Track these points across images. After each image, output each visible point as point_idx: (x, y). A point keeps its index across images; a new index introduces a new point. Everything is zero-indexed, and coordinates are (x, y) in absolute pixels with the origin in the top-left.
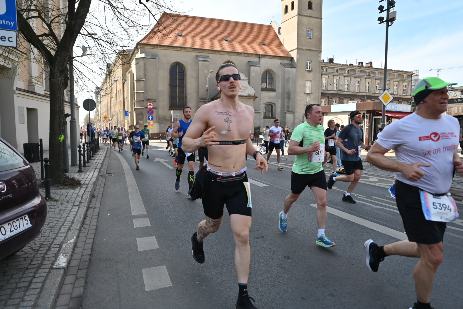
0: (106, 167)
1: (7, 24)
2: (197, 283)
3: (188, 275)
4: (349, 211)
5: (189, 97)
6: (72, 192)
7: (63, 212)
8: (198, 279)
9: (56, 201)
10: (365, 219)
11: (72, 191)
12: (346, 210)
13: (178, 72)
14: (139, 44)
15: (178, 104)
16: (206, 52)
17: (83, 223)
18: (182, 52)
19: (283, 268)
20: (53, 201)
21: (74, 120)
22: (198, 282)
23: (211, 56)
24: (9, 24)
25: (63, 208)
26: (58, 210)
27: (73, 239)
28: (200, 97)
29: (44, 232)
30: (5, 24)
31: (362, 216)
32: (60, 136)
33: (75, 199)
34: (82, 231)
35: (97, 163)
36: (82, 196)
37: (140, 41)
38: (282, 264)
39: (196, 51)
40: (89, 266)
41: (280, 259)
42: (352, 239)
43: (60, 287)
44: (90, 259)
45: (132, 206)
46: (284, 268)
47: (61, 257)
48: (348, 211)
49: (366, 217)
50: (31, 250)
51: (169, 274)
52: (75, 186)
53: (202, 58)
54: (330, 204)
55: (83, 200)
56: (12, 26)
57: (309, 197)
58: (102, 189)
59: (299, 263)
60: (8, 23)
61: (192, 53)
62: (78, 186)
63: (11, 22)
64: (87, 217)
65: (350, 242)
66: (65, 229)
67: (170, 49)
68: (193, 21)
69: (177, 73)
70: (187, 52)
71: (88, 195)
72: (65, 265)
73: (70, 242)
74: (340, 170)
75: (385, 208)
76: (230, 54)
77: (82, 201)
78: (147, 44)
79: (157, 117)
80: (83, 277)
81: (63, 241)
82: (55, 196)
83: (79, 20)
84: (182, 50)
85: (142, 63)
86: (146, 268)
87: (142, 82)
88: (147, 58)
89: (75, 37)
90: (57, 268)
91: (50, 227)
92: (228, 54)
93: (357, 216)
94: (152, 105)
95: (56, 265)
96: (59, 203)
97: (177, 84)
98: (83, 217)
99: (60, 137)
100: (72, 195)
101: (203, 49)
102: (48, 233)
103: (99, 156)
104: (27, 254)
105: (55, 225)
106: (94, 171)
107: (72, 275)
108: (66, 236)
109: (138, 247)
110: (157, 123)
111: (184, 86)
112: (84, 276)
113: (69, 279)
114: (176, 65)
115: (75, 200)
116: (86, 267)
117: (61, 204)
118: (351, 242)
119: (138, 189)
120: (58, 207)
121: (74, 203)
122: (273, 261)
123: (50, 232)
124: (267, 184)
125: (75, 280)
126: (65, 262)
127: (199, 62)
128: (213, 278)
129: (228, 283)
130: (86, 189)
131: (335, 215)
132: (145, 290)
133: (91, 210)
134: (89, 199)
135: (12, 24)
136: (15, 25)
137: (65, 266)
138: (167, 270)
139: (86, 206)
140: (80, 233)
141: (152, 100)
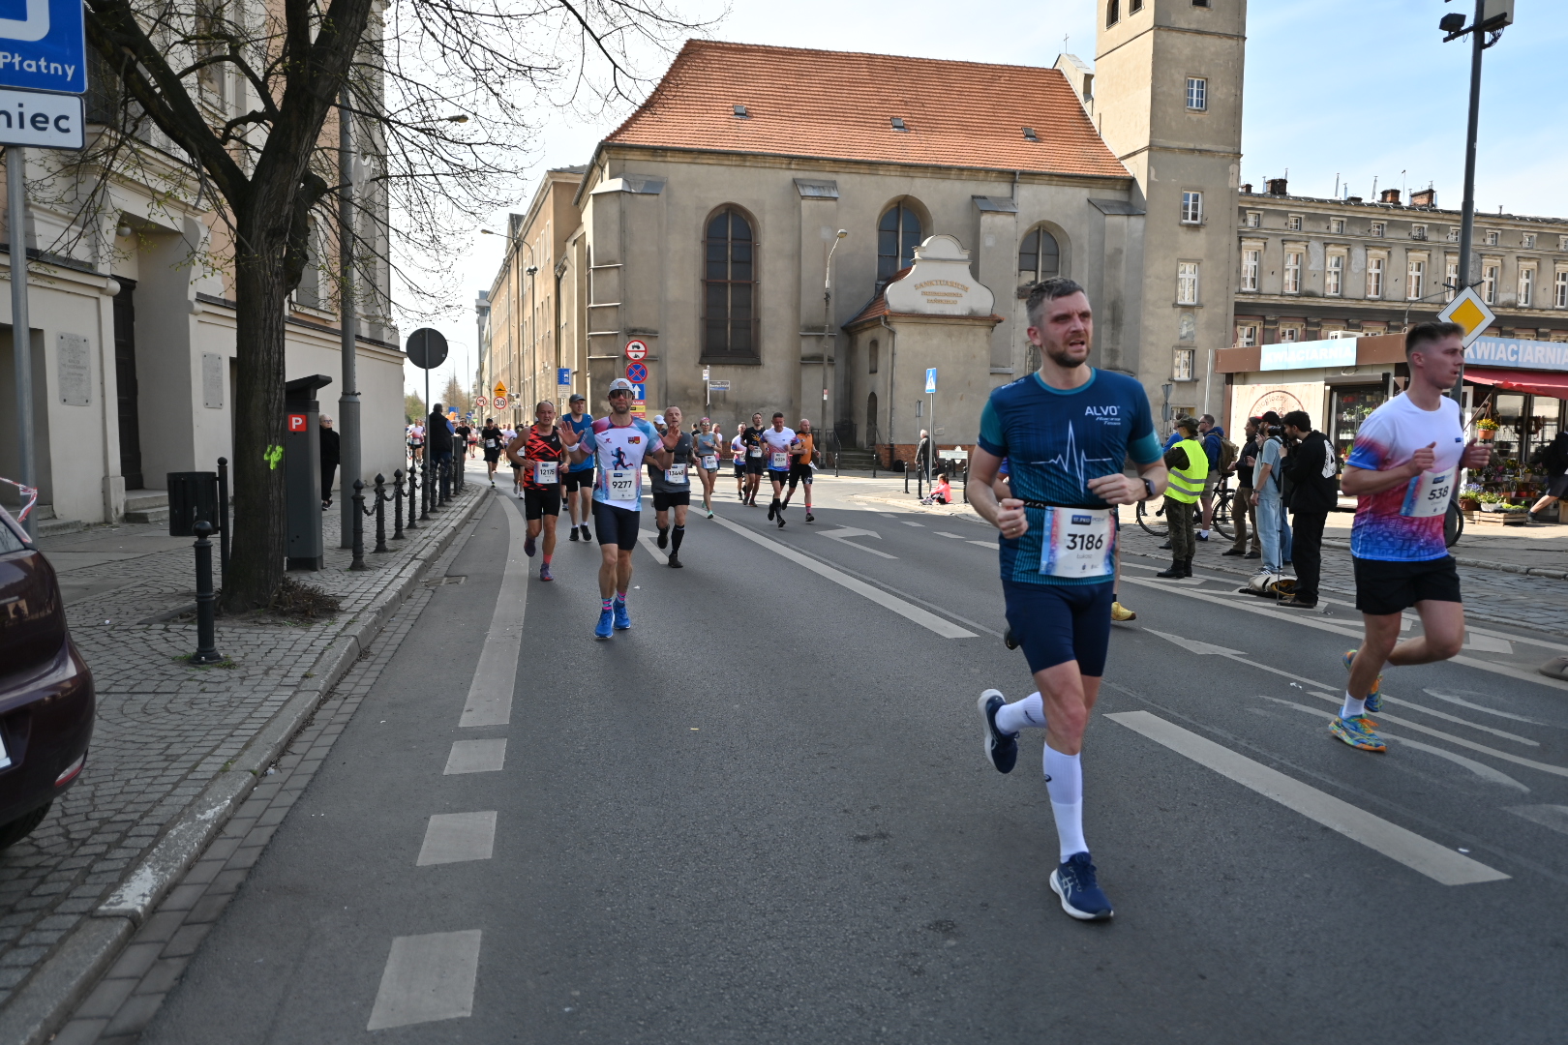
0: (455, 553)
1: (52, 72)
2: (567, 1009)
3: (547, 973)
4: (1253, 747)
5: (767, 320)
6: (294, 637)
7: (237, 707)
8: (577, 993)
9: (231, 666)
10: (1311, 785)
11: (297, 633)
12: (1243, 743)
13: (732, 239)
14: (605, 147)
15: (729, 344)
16: (827, 169)
17: (284, 749)
18: (746, 170)
19: (915, 973)
20: (219, 667)
21: (353, 398)
22: (570, 1006)
23: (845, 180)
24: (60, 73)
25: (240, 691)
26: (223, 697)
27: (218, 808)
28: (802, 322)
29: (136, 778)
30: (45, 71)
31: (1301, 769)
32: (269, 450)
33: (296, 662)
34: (266, 780)
35: (426, 541)
36: (322, 654)
37: (608, 138)
38: (915, 955)
39: (793, 166)
40: (224, 912)
41: (915, 931)
42: (1232, 866)
43: (87, 989)
44: (240, 887)
45: (471, 694)
46: (920, 972)
47: (144, 874)
48: (1250, 747)
49: (1314, 775)
50: (62, 839)
51: (480, 967)
52: (314, 617)
53: (813, 187)
54: (1185, 717)
55: (318, 667)
56: (69, 79)
57: (1113, 685)
58: (406, 627)
59: (984, 953)
60: (56, 69)
61: (781, 172)
62: (323, 618)
63: (66, 66)
64: (308, 728)
65: (1222, 876)
66: (208, 768)
67: (705, 159)
68: (785, 65)
69: (730, 239)
70: (762, 170)
71: (343, 648)
72: (143, 905)
73: (203, 817)
74: (1269, 584)
75: (1405, 742)
76: (911, 174)
77: (315, 672)
78: (632, 148)
79: (659, 390)
80: (183, 953)
81: (181, 814)
82: (235, 651)
83: (331, 58)
84: (748, 164)
85: (612, 209)
86: (410, 934)
87: (614, 273)
88: (630, 193)
89: (316, 117)
90: (109, 914)
91: (165, 760)
92: (902, 174)
93: (1281, 768)
94: (642, 348)
95: (112, 904)
96: (235, 674)
97: (729, 278)
98: (294, 726)
99: (270, 454)
100: (290, 649)
101: (818, 159)
102: (149, 780)
103: (445, 516)
104: (42, 854)
105: (185, 754)
106: (404, 568)
107: (153, 942)
108: (200, 796)
109: (419, 851)
110: (659, 409)
111: (750, 286)
112: (187, 952)
113: (137, 958)
114: (727, 214)
115: (293, 666)
116: (212, 916)
117: (243, 678)
118: (1225, 878)
119: (520, 635)
120: (228, 690)
121: (285, 676)
122: (887, 938)
123: (155, 778)
124: (973, 629)
125: (153, 965)
126: (147, 892)
127: (803, 202)
128: (630, 996)
129: (679, 1022)
130: (343, 630)
131: (1192, 761)
132: (365, 1025)
133: (332, 704)
134: (342, 664)
135: (70, 72)
136: (78, 74)
137: (140, 909)
138: (482, 948)
139: (321, 687)
140: (256, 786)
141: (644, 331)
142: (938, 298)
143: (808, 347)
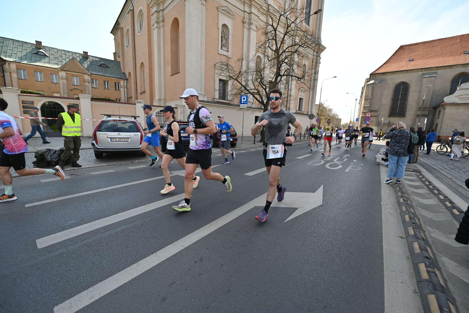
5: (408, 107)
13: (402, 89)
14: (371, 75)
15: (397, 112)
16: (434, 69)
18: (408, 74)
23: (440, 71)
28: (419, 107)
37: (372, 73)
39: (423, 71)
53: (428, 75)
61: (419, 72)
67: (397, 73)
68: (430, 45)
69: (401, 90)
70: (413, 73)
76: (466, 66)
78: (377, 74)
79: (376, 122)
84: (409, 72)
85: (371, 86)
87: (369, 99)
88: (375, 83)
92: (463, 66)
94: (370, 114)
97: (400, 98)
101: (431, 68)
110: (376, 126)
111: (405, 99)
114: (401, 84)
127: (424, 79)
141: (374, 111)
142: (464, 99)
143: (419, 113)
